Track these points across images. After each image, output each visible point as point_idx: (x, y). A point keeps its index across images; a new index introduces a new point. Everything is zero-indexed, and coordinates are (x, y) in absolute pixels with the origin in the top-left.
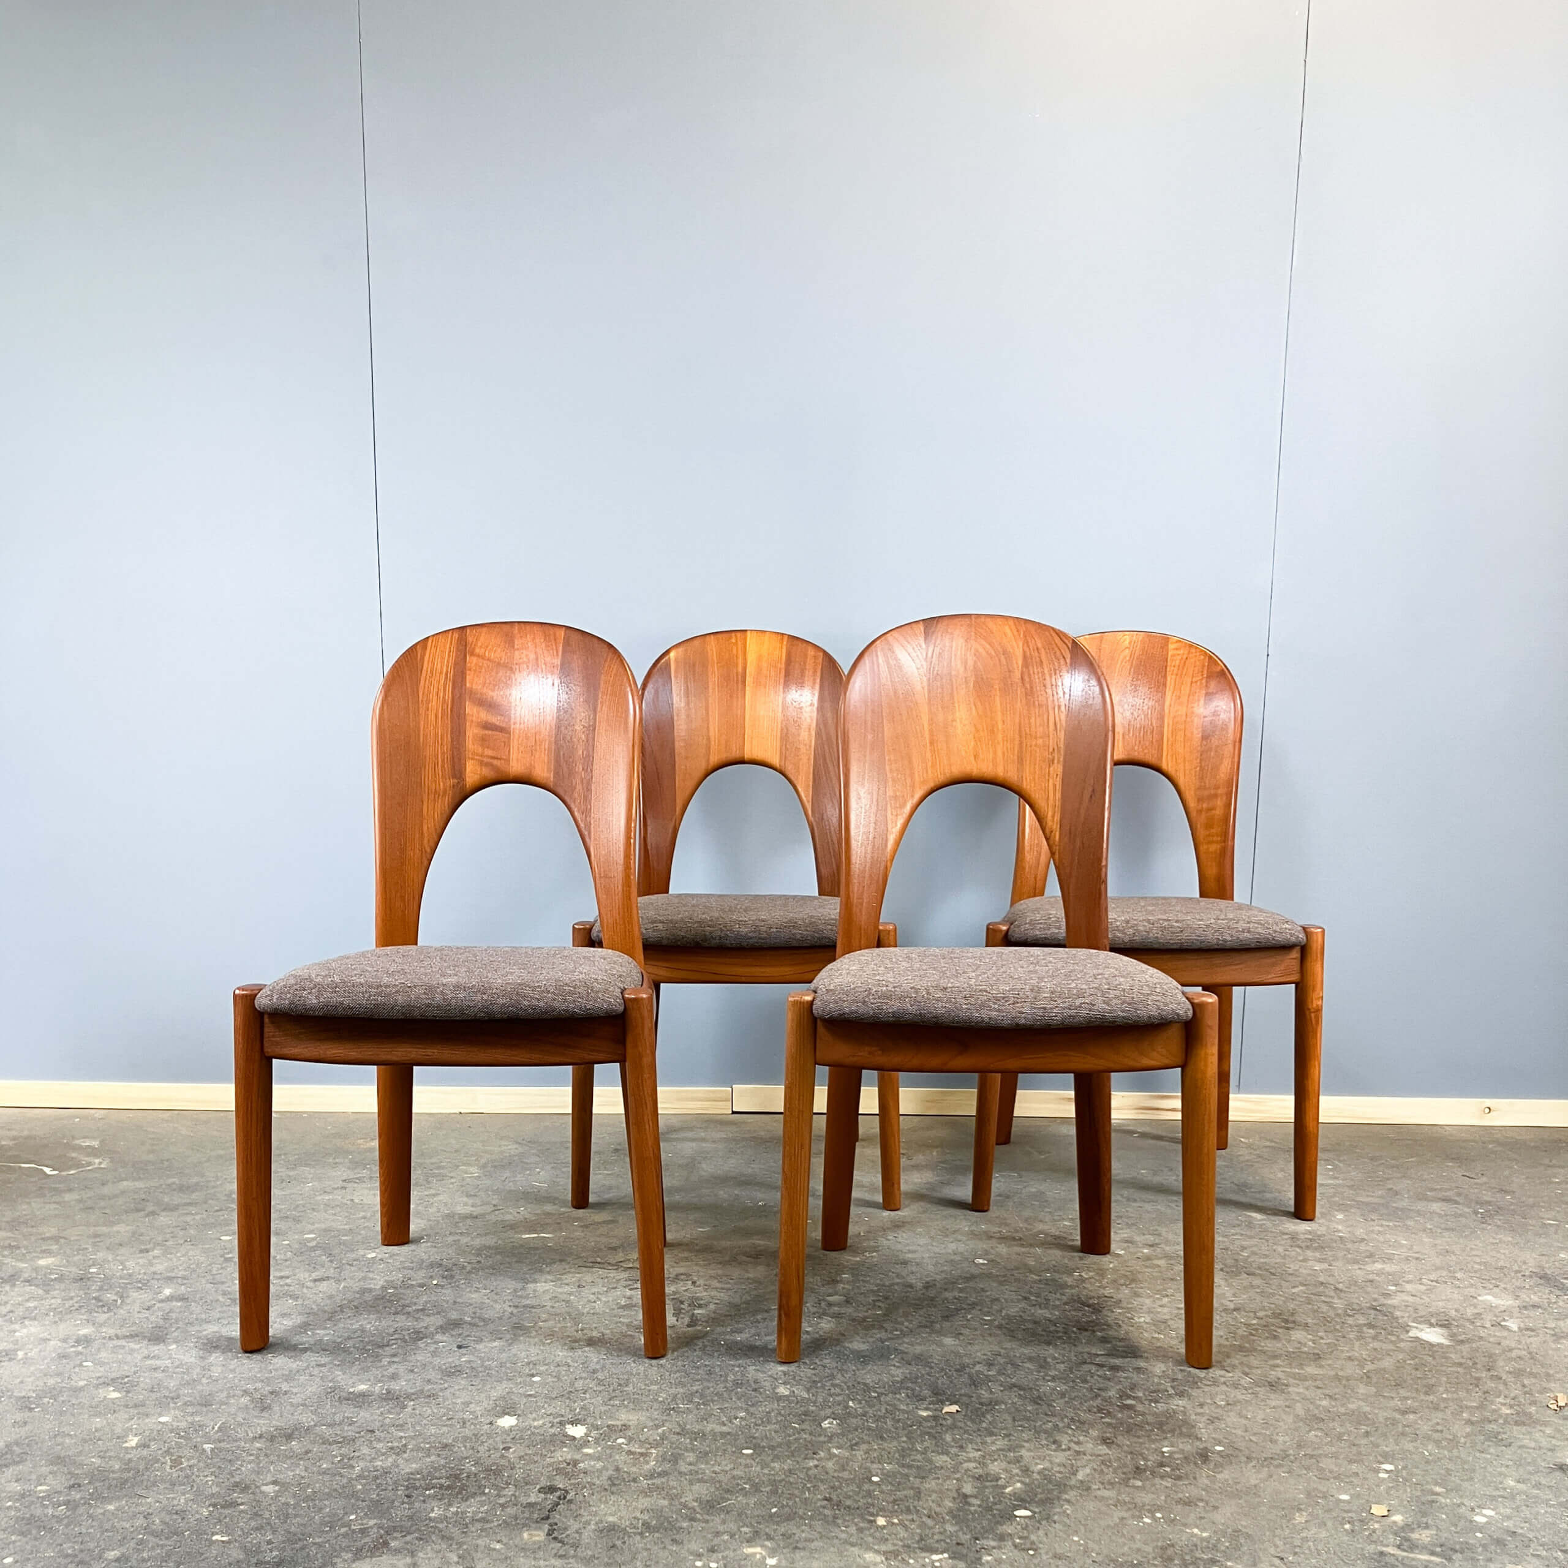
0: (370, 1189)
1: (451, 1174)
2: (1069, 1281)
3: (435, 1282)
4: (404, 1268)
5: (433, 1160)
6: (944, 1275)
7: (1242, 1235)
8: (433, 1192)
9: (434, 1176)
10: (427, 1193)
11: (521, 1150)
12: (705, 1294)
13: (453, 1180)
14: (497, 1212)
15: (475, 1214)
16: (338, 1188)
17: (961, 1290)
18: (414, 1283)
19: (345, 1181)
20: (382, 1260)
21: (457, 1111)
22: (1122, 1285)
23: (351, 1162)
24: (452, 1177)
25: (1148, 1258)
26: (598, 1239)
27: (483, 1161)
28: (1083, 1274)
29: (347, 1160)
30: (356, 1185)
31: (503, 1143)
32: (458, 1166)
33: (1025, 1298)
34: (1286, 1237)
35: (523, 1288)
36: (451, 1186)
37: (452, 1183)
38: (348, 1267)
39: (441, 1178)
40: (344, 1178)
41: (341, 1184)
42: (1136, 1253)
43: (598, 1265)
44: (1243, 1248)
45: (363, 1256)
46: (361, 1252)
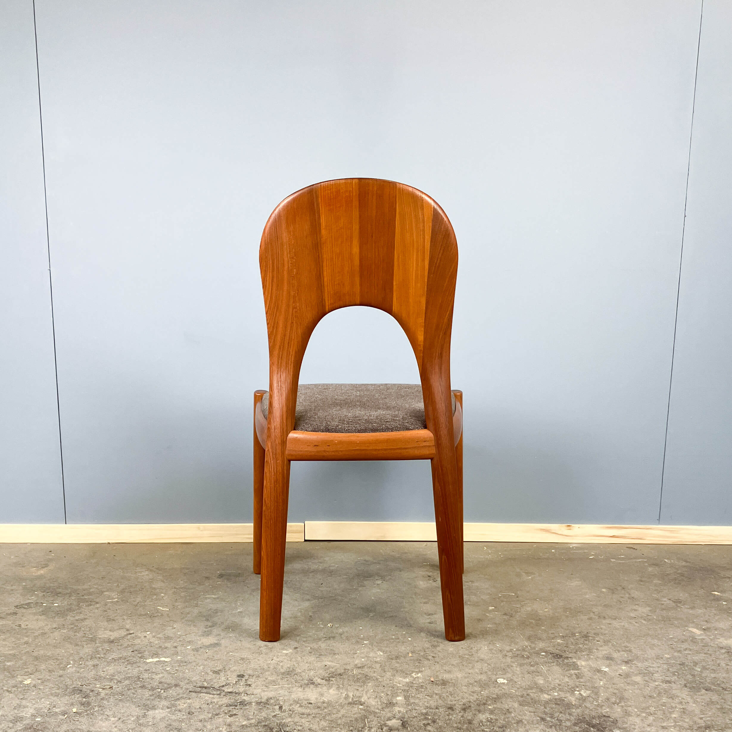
0: (35, 614)
1: (97, 600)
2: (573, 700)
3: (75, 710)
4: (52, 694)
5: (86, 587)
6: (476, 696)
7: (690, 650)
8: (82, 616)
9: (85, 601)
10: (77, 618)
11: (151, 576)
12: (289, 720)
13: (98, 606)
14: (129, 636)
15: (112, 638)
16: (11, 614)
17: (492, 712)
18: (57, 710)
19: (16, 607)
20: (35, 686)
21: (106, 542)
22: (614, 704)
23: (25, 588)
24: (97, 603)
25: (627, 675)
26: (206, 663)
27: (123, 586)
28: (582, 692)
29: (21, 588)
30: (24, 611)
31: (138, 569)
32: (103, 592)
33: (543, 719)
34: (723, 651)
35: (145, 716)
36: (97, 611)
37: (97, 608)
38: (7, 694)
39: (90, 603)
40: (16, 604)
41: (13, 609)
42: (617, 671)
43: (204, 690)
44: (696, 664)
45: (21, 682)
46: (20, 678)
